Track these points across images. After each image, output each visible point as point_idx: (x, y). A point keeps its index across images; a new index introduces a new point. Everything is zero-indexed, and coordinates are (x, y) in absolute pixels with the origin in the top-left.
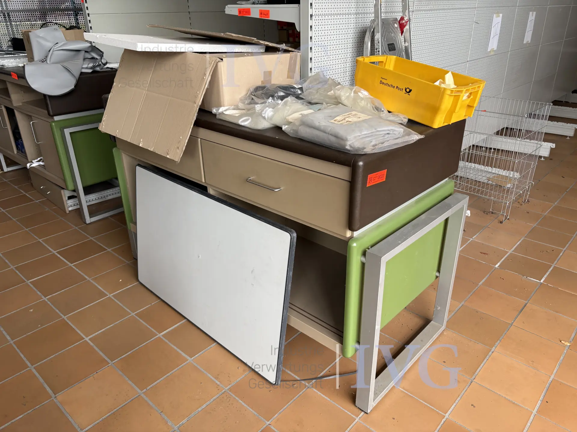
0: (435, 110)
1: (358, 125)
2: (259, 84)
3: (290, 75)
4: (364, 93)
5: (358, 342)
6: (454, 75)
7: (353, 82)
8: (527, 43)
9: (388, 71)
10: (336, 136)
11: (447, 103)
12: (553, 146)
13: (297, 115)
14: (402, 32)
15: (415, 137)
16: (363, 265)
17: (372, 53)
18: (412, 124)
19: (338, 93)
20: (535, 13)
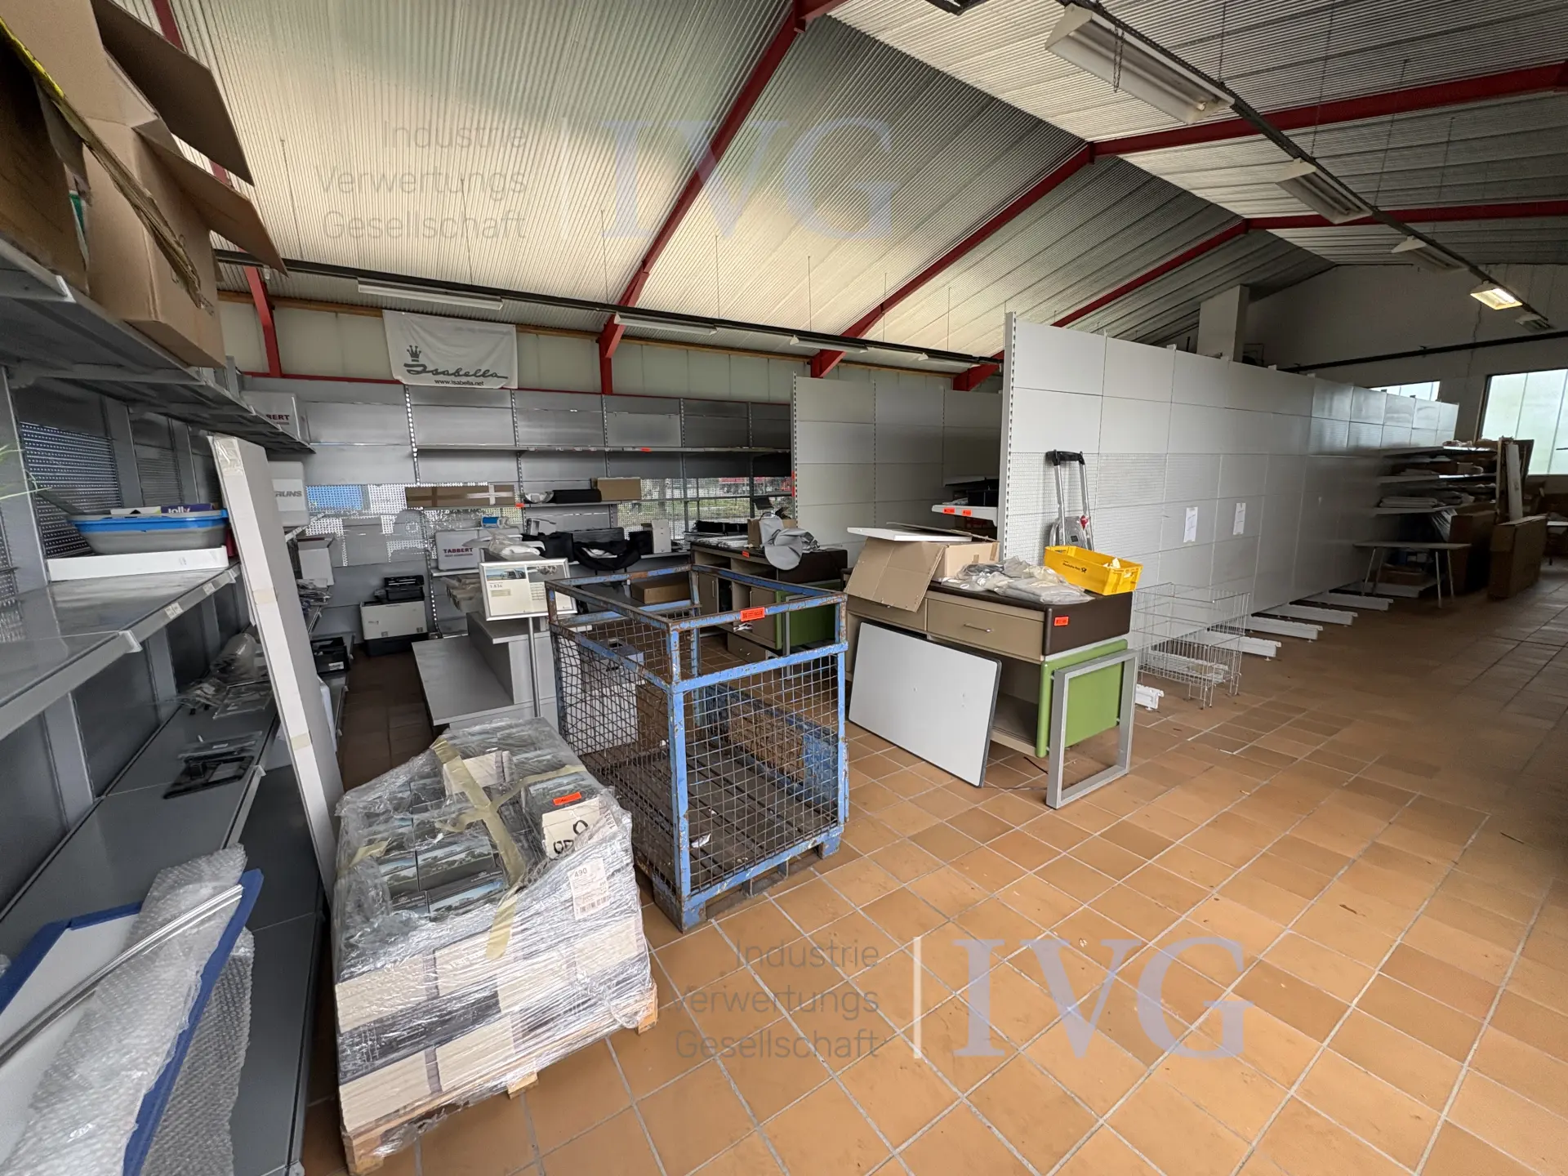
0: (1104, 583)
1: (1048, 588)
2: (971, 563)
3: (992, 559)
4: (1051, 571)
5: (1048, 745)
6: (1120, 560)
7: (1041, 563)
8: (1238, 535)
9: (1070, 557)
10: (1033, 594)
11: (1112, 578)
12: (1279, 645)
13: (1006, 582)
14: (1084, 527)
15: (1089, 598)
16: (1052, 681)
17: (1057, 543)
18: (1087, 592)
19: (1032, 571)
20: (1244, 505)
